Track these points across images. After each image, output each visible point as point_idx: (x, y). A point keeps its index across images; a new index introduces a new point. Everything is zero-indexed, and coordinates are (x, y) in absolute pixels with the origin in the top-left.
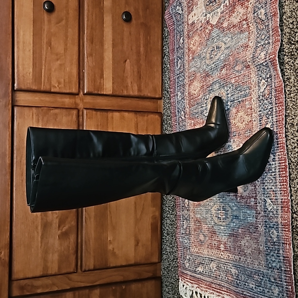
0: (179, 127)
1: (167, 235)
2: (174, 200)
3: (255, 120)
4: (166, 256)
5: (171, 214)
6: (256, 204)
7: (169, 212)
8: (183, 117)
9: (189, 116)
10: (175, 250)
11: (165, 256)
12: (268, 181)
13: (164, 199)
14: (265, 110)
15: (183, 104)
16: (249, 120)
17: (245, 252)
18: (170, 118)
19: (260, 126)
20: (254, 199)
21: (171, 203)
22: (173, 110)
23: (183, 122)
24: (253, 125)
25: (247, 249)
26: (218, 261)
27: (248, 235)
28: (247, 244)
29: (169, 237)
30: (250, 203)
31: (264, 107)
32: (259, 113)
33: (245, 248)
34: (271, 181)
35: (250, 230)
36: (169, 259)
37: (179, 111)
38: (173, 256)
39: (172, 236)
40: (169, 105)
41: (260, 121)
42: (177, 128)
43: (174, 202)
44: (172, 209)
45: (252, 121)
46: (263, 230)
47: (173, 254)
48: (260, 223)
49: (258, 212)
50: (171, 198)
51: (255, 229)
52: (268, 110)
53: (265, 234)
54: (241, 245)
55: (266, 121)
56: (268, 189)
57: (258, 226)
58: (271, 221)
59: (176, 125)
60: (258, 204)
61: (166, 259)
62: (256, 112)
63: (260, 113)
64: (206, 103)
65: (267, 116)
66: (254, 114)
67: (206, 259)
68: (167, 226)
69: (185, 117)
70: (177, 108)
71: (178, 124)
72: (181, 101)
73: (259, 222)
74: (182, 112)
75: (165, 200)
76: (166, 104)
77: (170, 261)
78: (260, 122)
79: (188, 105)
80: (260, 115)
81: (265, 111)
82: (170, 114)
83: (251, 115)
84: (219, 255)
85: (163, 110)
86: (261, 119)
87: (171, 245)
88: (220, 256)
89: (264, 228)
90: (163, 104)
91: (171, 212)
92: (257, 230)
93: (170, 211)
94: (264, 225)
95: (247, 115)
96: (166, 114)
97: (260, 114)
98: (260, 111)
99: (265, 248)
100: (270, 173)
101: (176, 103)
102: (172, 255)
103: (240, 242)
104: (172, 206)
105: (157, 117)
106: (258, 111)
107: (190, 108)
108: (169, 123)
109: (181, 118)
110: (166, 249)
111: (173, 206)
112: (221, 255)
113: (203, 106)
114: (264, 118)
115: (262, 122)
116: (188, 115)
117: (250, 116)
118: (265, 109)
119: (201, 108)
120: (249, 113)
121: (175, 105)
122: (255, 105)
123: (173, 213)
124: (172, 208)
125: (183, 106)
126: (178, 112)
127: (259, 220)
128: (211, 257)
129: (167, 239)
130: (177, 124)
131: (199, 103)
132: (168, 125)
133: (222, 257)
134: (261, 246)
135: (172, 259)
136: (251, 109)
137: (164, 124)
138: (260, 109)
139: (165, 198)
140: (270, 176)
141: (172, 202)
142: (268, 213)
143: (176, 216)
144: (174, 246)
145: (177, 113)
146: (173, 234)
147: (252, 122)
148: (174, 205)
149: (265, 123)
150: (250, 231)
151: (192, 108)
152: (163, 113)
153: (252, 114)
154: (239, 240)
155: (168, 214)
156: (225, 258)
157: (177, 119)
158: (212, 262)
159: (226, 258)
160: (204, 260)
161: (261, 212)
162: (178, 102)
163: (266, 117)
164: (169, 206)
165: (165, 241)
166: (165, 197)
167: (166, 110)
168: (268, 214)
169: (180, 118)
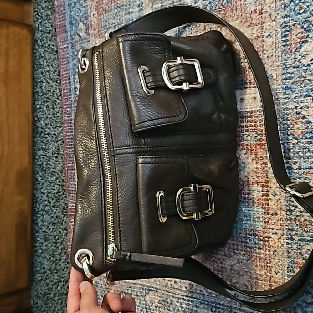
0: (73, 53)
1: (43, 241)
2: (60, 181)
3: (269, 35)
4: (42, 275)
5: (54, 206)
6: (268, 195)
7: (50, 202)
8: (82, 34)
9: (98, 31)
10: (62, 266)
11: (38, 275)
12: (301, 154)
13: (37, 180)
14: (299, 14)
15: (82, 9)
16: (255, 35)
17: (234, 281)
18: (50, 36)
19: (284, 46)
20: (263, 186)
21: (54, 186)
22: (59, 22)
23: (83, 43)
24: (264, 45)
25: (237, 276)
26: (166, 293)
27: (242, 253)
28: (236, 268)
29: (49, 245)
30: (248, 194)
31: (297, 8)
32: (282, 21)
33: (232, 275)
34: (308, 154)
35: (247, 243)
36: (48, 281)
37: (74, 22)
38: (58, 276)
39: (56, 243)
40: (49, 13)
41: (285, 36)
42: (68, 54)
43: (59, 185)
44: (56, 197)
45: (263, 36)
46: (282, 245)
47: (57, 273)
48: (274, 231)
49: (271, 212)
50: (55, 178)
51: (261, 242)
52: (308, 14)
53: (288, 252)
54: (222, 267)
55: (299, 35)
56: (300, 168)
57: (270, 237)
58: (306, 229)
59: (65, 48)
60: (271, 196)
61: (42, 279)
62: (273, 19)
63: (286, 20)
64: (139, 6)
65: (305, 26)
66: (269, 23)
67: (135, 286)
68: (43, 226)
69: (87, 33)
70: (67, 17)
71: (70, 47)
72: (77, 5)
73: (273, 229)
74: (81, 24)
75: (40, 182)
76: (42, 11)
77: (51, 283)
78: (284, 39)
79: (96, 9)
80: (284, 25)
81: (299, 16)
82: (51, 29)
83: (259, 26)
84: (169, 283)
85: (34, 21)
86: (287, 33)
87: (53, 257)
88: (171, 285)
89: (287, 241)
90: (33, 10)
91: (52, 202)
92: (267, 244)
93: (51, 200)
94: (285, 236)
95: (249, 26)
96: (40, 28)
97: (285, 22)
98: (286, 16)
99: (286, 277)
100: (306, 138)
101: (67, 7)
102: (56, 275)
103: (221, 263)
104: (55, 191)
105: (25, 32)
106: (279, 17)
107: (99, 15)
108: (49, 45)
109: (79, 35)
110: (42, 264)
111: (59, 192)
112: (173, 283)
113: (130, 10)
114: (297, 30)
115: (288, 38)
116: (95, 29)
117: (256, 28)
118: (301, 12)
119: (128, 16)
120: (254, 22)
121: (64, 12)
122: (273, 5)
123: (58, 204)
124: (56, 195)
125: (83, 12)
126: (71, 24)
127: (272, 227)
128: (149, 285)
129: (45, 248)
130: (67, 47)
131: (122, 6)
132: (46, 49)
133: (176, 287)
134: (277, 274)
135: (55, 281)
136: (261, 13)
137: (37, 47)
138: (286, 12)
139: (40, 179)
140: (307, 145)
141: (56, 186)
142: (298, 213)
143: (64, 209)
144: (60, 260)
145: (68, 26)
146: (58, 239)
147: (260, 39)
148: (61, 190)
149: (299, 40)
150: (248, 245)
151: (105, 17)
152: (34, 27)
153: (264, 23)
154: (220, 259)
155: (46, 205)
156: (184, 289)
157: (69, 37)
158: (150, 292)
159: (186, 288)
160: (130, 287)
161: (278, 212)
162: (70, 5)
163: (303, 28)
164: (49, 193)
165: (40, 251)
166: (41, 176)
167: (41, 22)
168: (298, 216)
169: (74, 35)
